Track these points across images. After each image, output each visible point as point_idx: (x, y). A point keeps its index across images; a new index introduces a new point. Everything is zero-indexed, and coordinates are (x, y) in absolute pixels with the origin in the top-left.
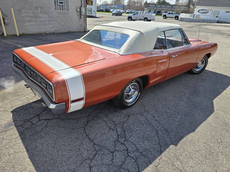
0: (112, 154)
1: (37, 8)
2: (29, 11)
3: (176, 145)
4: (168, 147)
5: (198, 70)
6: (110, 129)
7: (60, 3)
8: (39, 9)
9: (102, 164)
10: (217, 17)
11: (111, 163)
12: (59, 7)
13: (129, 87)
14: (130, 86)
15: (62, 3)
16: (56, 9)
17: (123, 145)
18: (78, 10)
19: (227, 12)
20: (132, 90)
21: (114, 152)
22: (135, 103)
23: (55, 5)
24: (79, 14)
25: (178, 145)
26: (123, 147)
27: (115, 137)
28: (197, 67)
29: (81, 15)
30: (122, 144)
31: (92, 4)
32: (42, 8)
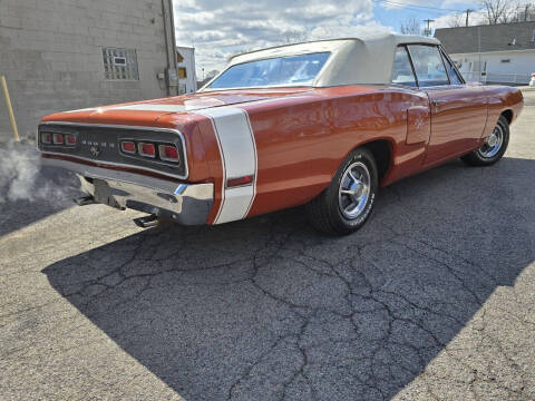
0: (348, 320)
1: (62, 75)
2: (42, 83)
3: (511, 284)
4: (492, 290)
5: (489, 155)
6: (321, 274)
7: (117, 61)
8: (68, 78)
9: (331, 340)
10: (484, 74)
11: (354, 336)
12: (114, 70)
13: (348, 175)
14: (349, 170)
15: (122, 61)
16: (107, 77)
17: (371, 301)
18: (162, 76)
19: (504, 61)
20: (357, 182)
21: (352, 315)
22: (366, 220)
23: (106, 67)
24: (163, 85)
25: (517, 285)
26: (371, 305)
27: (342, 287)
28: (486, 147)
29: (168, 87)
30: (368, 298)
31: (185, 76)
32: (74, 74)
